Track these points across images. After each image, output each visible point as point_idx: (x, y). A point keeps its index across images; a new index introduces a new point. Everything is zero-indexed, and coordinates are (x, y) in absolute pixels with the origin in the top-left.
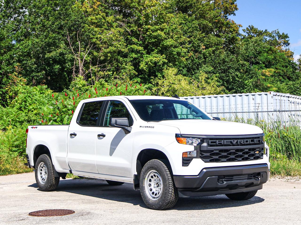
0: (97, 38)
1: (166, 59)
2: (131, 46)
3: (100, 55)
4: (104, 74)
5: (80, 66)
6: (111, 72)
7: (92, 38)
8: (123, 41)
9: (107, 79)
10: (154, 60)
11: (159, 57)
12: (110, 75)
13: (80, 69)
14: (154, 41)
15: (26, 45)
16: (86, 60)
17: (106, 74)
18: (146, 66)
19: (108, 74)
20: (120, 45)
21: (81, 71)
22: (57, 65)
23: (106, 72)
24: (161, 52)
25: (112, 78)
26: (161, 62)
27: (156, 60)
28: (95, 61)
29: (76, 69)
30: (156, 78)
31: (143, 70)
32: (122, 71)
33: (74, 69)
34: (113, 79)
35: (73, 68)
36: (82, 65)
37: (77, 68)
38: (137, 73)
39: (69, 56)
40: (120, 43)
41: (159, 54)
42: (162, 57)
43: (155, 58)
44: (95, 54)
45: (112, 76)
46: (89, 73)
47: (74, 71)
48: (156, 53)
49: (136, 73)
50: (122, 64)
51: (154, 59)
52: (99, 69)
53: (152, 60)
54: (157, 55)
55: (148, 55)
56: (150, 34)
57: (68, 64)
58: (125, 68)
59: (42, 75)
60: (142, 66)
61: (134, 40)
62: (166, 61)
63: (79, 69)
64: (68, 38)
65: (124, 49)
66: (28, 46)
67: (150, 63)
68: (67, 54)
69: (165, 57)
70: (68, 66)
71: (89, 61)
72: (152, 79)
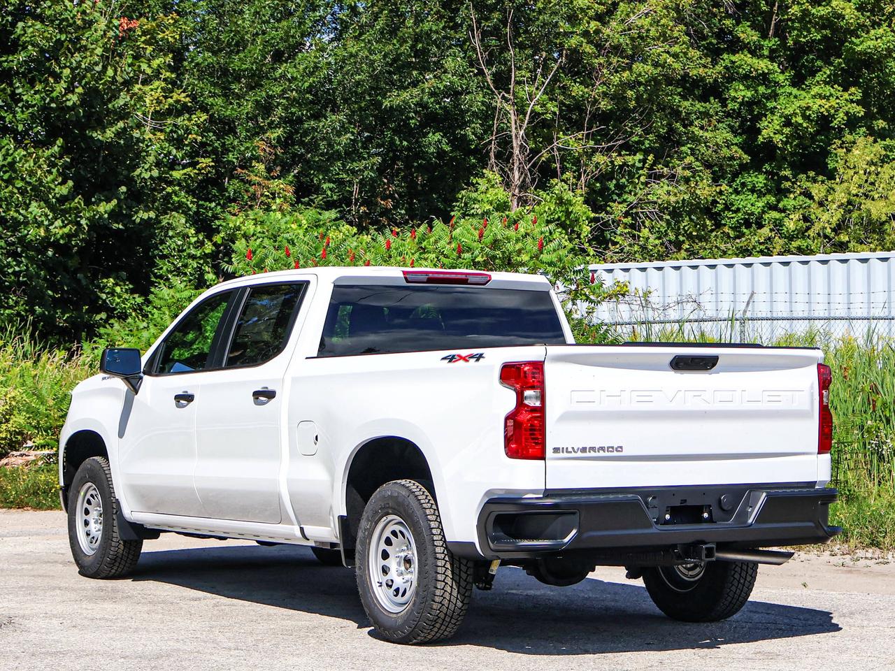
0: (586, 34)
1: (858, 103)
2: (733, 58)
3: (597, 94)
4: (612, 162)
5: (514, 137)
6: (639, 156)
7: (566, 34)
8: (684, 43)
9: (624, 180)
10: (815, 108)
11: (837, 98)
12: (633, 166)
13: (515, 145)
14: (819, 37)
15: (306, 68)
16: (538, 114)
17: (619, 161)
18: (787, 130)
19: (625, 164)
20: (675, 56)
21: (516, 151)
22: (434, 134)
23: (620, 155)
24: (845, 79)
25: (640, 177)
26: (841, 115)
27: (823, 110)
28: (573, 116)
29: (499, 144)
30: (801, 176)
31: (769, 144)
32: (683, 148)
33: (493, 146)
34: (643, 179)
35: (490, 143)
36: (522, 132)
37: (505, 142)
38: (746, 158)
39: (475, 100)
40: (676, 49)
41: (836, 86)
42: (846, 95)
43: (819, 102)
44: (577, 90)
45: (642, 168)
46: (552, 160)
47: (492, 154)
48: (826, 83)
49: (745, 156)
50: (687, 123)
51: (816, 104)
52: (592, 143)
53: (808, 108)
54: (828, 90)
55: (795, 91)
56: (801, 11)
57: (474, 128)
58: (695, 139)
59: (372, 167)
60: (770, 129)
61: (747, 33)
62: (859, 111)
63: (512, 148)
64: (474, 37)
65: (705, 67)
66: (316, 67)
67: (800, 120)
68: (469, 93)
69: (859, 96)
70: (473, 133)
71: (549, 116)
72: (786, 179)
